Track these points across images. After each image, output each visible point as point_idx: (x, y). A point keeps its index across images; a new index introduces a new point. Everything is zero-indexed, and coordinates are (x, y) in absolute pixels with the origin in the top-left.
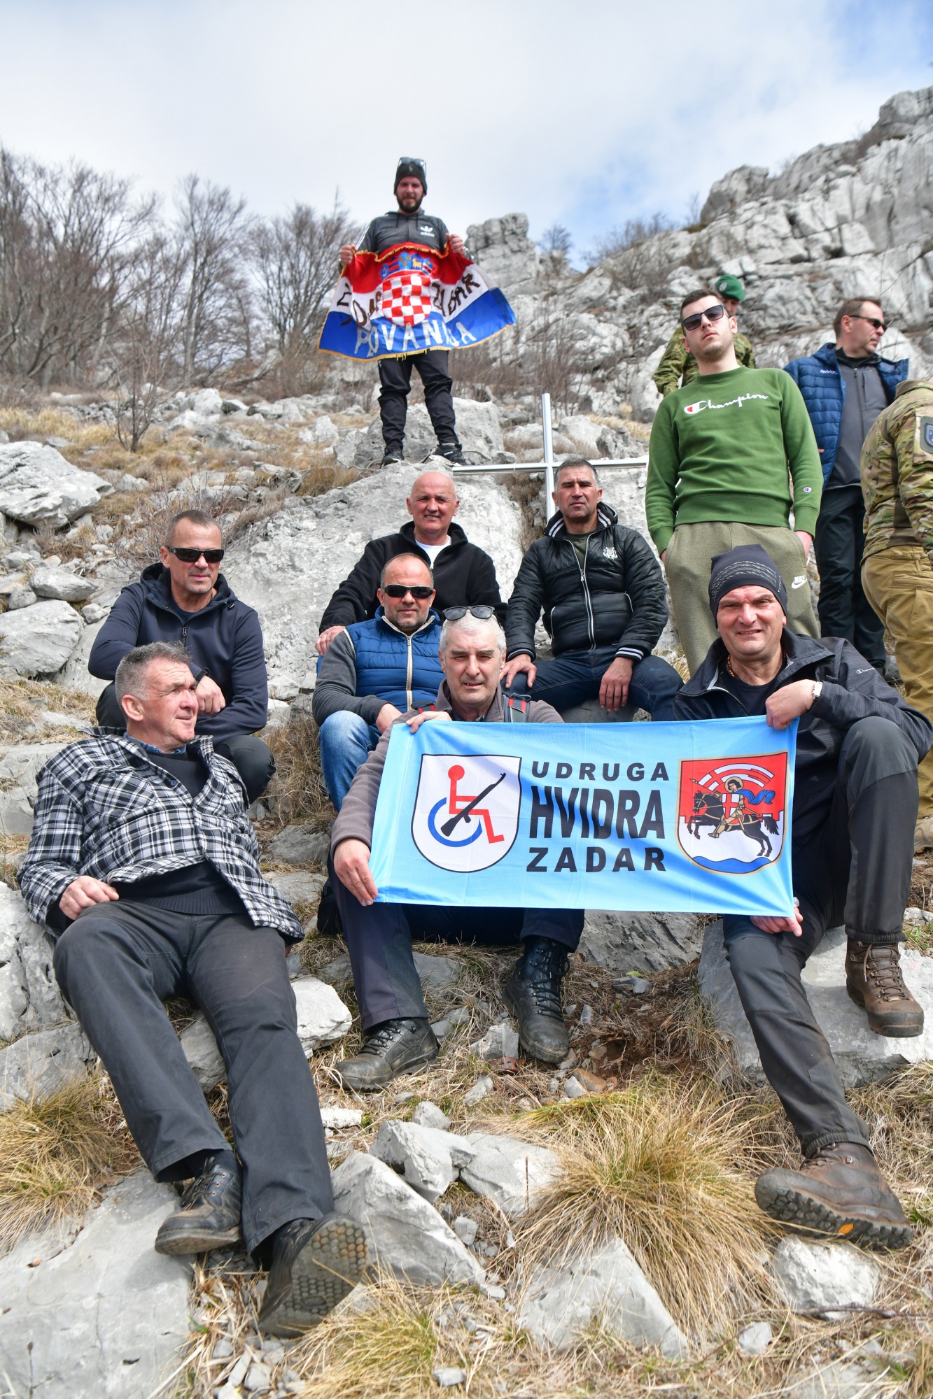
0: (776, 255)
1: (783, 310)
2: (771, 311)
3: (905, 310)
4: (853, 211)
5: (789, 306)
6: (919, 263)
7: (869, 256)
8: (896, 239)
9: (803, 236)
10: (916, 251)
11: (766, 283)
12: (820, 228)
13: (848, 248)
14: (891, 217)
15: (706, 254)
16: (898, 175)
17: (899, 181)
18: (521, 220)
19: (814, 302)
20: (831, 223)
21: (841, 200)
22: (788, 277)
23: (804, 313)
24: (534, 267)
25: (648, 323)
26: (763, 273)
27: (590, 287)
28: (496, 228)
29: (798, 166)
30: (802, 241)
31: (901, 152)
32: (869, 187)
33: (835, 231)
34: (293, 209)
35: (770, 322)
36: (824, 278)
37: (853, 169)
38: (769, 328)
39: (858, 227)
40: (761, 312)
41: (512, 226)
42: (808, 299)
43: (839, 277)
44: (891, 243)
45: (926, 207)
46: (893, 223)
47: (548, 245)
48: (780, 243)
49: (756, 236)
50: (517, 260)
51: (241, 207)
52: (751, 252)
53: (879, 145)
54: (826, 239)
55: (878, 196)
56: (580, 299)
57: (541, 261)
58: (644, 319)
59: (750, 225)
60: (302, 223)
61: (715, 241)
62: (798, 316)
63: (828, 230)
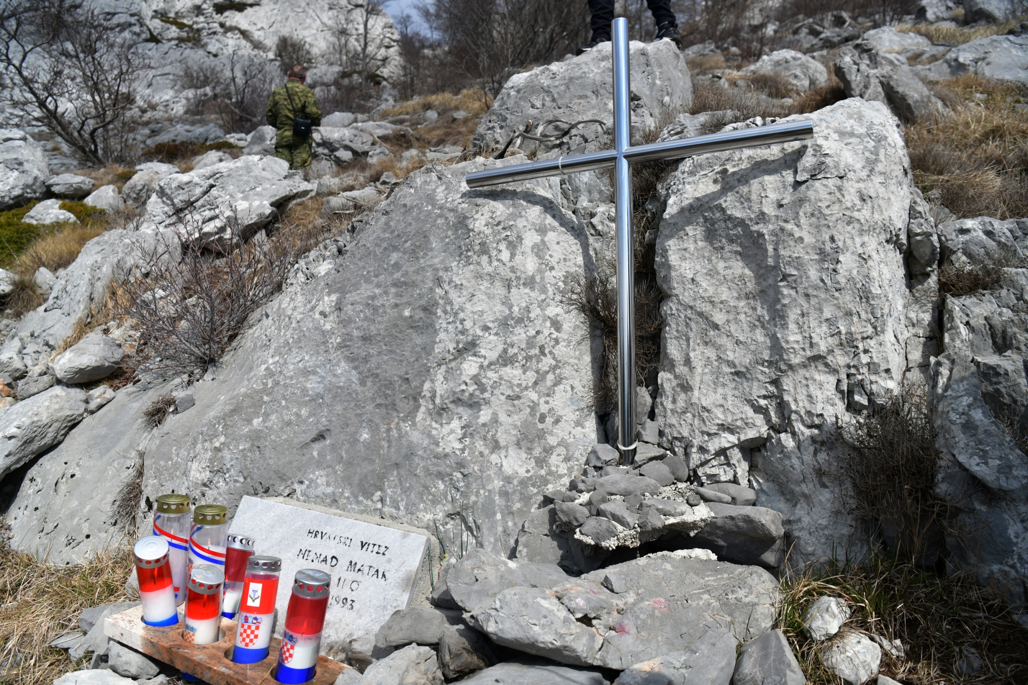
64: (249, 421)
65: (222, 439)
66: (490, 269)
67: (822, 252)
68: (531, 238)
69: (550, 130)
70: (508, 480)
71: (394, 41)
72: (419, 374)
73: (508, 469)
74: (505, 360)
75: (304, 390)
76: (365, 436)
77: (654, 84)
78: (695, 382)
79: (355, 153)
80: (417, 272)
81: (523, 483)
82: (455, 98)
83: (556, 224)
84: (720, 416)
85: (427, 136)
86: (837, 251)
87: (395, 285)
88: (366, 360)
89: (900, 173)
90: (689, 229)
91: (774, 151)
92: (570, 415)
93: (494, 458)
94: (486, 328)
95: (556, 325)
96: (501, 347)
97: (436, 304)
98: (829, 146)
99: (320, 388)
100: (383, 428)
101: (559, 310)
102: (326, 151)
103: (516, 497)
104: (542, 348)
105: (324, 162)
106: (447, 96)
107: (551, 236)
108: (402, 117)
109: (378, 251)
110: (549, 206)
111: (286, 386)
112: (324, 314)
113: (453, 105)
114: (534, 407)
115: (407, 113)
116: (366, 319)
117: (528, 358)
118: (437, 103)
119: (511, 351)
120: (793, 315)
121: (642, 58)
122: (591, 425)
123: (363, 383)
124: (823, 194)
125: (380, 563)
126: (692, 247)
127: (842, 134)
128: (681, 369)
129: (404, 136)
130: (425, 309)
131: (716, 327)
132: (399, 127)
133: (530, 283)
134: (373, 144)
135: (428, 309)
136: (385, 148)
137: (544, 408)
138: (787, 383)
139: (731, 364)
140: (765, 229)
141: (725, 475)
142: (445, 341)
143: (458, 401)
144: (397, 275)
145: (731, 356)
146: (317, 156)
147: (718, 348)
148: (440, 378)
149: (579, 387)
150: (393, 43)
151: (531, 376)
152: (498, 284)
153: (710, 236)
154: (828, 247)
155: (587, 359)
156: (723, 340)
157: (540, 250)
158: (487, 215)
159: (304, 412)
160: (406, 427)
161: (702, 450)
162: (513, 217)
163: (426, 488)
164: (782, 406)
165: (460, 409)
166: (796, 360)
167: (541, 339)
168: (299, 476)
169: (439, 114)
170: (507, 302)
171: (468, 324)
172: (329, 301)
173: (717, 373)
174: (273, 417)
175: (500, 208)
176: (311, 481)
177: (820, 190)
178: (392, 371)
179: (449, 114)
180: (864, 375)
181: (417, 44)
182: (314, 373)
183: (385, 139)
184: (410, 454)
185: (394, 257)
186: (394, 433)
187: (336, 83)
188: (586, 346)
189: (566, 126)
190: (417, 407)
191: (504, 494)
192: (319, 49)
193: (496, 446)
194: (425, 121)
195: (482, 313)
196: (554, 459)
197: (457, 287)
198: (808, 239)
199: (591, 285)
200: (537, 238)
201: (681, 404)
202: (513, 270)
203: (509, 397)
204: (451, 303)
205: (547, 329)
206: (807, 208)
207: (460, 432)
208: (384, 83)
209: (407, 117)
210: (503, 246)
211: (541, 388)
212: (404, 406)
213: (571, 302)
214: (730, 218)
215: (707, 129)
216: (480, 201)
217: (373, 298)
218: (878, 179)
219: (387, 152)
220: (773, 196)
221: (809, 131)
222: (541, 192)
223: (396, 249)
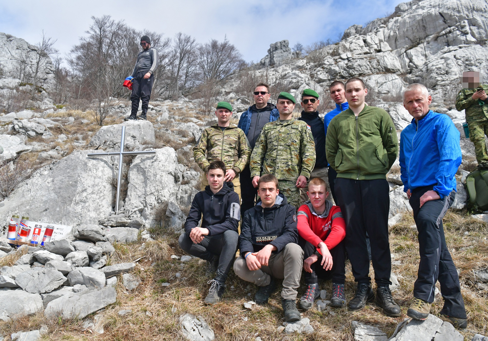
0: (360, 52)
1: (360, 69)
2: (356, 69)
3: (400, 68)
4: (384, 38)
5: (362, 68)
6: (405, 54)
7: (389, 52)
8: (398, 47)
9: (368, 46)
10: (403, 50)
11: (355, 61)
12: (374, 43)
13: (383, 49)
14: (396, 40)
15: (337, 51)
16: (398, 28)
17: (398, 29)
18: (286, 42)
19: (370, 66)
20: (377, 42)
21: (381, 35)
22: (362, 59)
23: (367, 70)
24: (290, 56)
25: (317, 74)
26: (354, 58)
27: (300, 62)
28: (279, 45)
29: (371, 25)
30: (368, 48)
31: (399, 21)
32: (389, 31)
33: (379, 44)
34: (211, 41)
35: (356, 73)
36: (374, 59)
37: (385, 26)
38: (356, 74)
39: (386, 43)
40: (353, 70)
41: (283, 44)
42: (369, 65)
43: (379, 58)
44: (396, 48)
45: (407, 37)
46: (397, 42)
47: (296, 49)
48: (360, 48)
49: (353, 46)
50: (285, 54)
51: (194, 41)
52: (351, 51)
53: (393, 18)
54: (375, 47)
55: (392, 34)
56: (297, 66)
57: (293, 54)
58: (315, 72)
59: (351, 43)
60: (214, 45)
61: (340, 48)
62: (365, 70)
63: (376, 44)
64: (25, 207)
65: (18, 211)
66: (91, 174)
67: (154, 174)
68: (101, 168)
69: (111, 143)
70: (91, 218)
71: (52, 71)
72: (73, 196)
73: (91, 215)
74: (93, 193)
75: (42, 200)
76: (58, 209)
77: (141, 133)
78: (132, 199)
79: (37, 133)
80: (74, 174)
81: (94, 218)
82: (83, 113)
83: (107, 166)
84: (135, 205)
85: (69, 129)
86: (156, 174)
87: (68, 176)
88: (59, 193)
89: (173, 162)
90: (134, 169)
91: (150, 156)
92: (106, 206)
93: (88, 213)
94: (89, 186)
95: (105, 187)
96: (92, 190)
97: (78, 181)
98: (159, 156)
99: (47, 199)
100: (63, 207)
101: (106, 184)
102: (24, 131)
103: (92, 221)
104: (101, 191)
105: (23, 135)
106: (80, 111)
107: (106, 169)
108: (58, 118)
109: (64, 169)
110: (106, 162)
111: (37, 199)
112: (48, 183)
113: (82, 116)
114: (98, 203)
115: (60, 117)
116: (60, 184)
117: (98, 193)
118: (75, 114)
119: (94, 191)
120: (148, 185)
121: (138, 127)
122: (111, 208)
123: (58, 198)
124: (156, 164)
125: (61, 232)
126: (134, 173)
127: (163, 153)
128: (130, 197)
129: (59, 128)
130: (75, 182)
131: (136, 188)
132: (57, 123)
133: (100, 178)
134: (45, 130)
135: (76, 182)
136: (51, 132)
137: (100, 204)
138: (147, 198)
139: (138, 195)
140: (146, 170)
141: (135, 216)
142: (79, 189)
143: (81, 201)
144: (69, 174)
145: (138, 194)
146: (19, 132)
147: (136, 192)
148: (77, 196)
149: (108, 200)
150: (51, 72)
151: (98, 197)
152: (93, 177)
153: (138, 171)
154: (155, 174)
155: (111, 195)
156: (138, 191)
157: (102, 171)
158: (92, 163)
159: (41, 205)
160: (68, 207)
161: (132, 211)
162: (97, 164)
163: (72, 219)
164: (146, 202)
165: (82, 203)
166: (148, 194)
167: (101, 190)
168: (40, 219)
169: (75, 119)
170: (94, 181)
171: (85, 185)
172: (50, 180)
173: (136, 197)
174: (33, 206)
175: (95, 162)
176: (43, 220)
177: (155, 163)
178: (66, 195)
179: (80, 120)
180: (160, 197)
181: (64, 73)
182: (45, 196)
183: (51, 128)
184: (69, 213)
185: (68, 170)
186: (65, 208)
187: (17, 88)
188: (111, 192)
189: (115, 143)
190: (71, 203)
191: (90, 220)
192: (8, 68)
193: (89, 211)
194: (69, 122)
195: (88, 183)
196: (101, 214)
197: (83, 178)
198: (152, 172)
199: (113, 179)
200: (102, 169)
201: (129, 203)
202: (96, 175)
203: (93, 201)
204: (81, 181)
205: (103, 188)
206: (153, 166)
207: (81, 208)
208: (44, 92)
209: (60, 118)
210: (94, 170)
211: (100, 199)
212: (68, 203)
213: (108, 183)
214: (141, 168)
215: (144, 148)
216: (90, 160)
217: (62, 179)
218: (167, 162)
219: (51, 134)
220: (148, 164)
221: (154, 153)
222: (104, 159)
223: (69, 169)
